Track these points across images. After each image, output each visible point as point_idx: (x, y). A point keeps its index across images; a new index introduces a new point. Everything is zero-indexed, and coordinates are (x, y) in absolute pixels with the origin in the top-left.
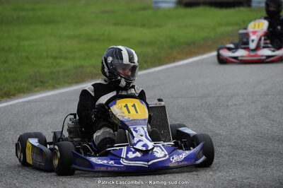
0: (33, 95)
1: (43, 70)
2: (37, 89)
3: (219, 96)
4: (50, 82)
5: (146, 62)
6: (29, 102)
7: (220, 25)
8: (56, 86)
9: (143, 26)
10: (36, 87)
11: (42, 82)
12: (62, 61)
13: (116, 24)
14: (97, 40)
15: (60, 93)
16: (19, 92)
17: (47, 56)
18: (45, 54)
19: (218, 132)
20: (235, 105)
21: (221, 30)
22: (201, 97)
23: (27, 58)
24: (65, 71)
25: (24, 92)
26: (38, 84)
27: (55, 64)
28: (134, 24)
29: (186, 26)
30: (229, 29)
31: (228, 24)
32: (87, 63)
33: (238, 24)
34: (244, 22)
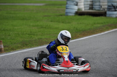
0: (23, 50)
1: (25, 40)
2: (24, 47)
3: (102, 54)
4: (29, 44)
6: (22, 53)
7: (95, 23)
8: (32, 46)
9: (63, 22)
10: (24, 46)
11: (26, 44)
12: (33, 36)
13: (52, 21)
14: (45, 28)
15: (35, 49)
16: (17, 48)
17: (26, 34)
18: (25, 33)
19: (105, 69)
20: (110, 58)
21: (95, 26)
22: (94, 54)
23: (18, 34)
24: (35, 40)
25: (19, 48)
26: (24, 45)
27: (30, 37)
28: (59, 22)
29: (81, 24)
30: (99, 25)
31: (98, 23)
32: (43, 37)
33: (102, 23)
34: (105, 23)
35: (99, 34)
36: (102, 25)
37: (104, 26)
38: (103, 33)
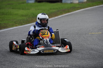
5: (24, 22)
7: (51, 9)
9: (23, 9)
13: (13, 9)
21: (51, 11)
28: (19, 9)
29: (38, 9)
30: (54, 10)
31: (54, 9)
33: (57, 9)
34: (59, 8)
35: (53, 18)
36: (57, 10)
37: (58, 11)
38: (56, 17)
